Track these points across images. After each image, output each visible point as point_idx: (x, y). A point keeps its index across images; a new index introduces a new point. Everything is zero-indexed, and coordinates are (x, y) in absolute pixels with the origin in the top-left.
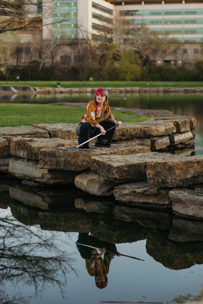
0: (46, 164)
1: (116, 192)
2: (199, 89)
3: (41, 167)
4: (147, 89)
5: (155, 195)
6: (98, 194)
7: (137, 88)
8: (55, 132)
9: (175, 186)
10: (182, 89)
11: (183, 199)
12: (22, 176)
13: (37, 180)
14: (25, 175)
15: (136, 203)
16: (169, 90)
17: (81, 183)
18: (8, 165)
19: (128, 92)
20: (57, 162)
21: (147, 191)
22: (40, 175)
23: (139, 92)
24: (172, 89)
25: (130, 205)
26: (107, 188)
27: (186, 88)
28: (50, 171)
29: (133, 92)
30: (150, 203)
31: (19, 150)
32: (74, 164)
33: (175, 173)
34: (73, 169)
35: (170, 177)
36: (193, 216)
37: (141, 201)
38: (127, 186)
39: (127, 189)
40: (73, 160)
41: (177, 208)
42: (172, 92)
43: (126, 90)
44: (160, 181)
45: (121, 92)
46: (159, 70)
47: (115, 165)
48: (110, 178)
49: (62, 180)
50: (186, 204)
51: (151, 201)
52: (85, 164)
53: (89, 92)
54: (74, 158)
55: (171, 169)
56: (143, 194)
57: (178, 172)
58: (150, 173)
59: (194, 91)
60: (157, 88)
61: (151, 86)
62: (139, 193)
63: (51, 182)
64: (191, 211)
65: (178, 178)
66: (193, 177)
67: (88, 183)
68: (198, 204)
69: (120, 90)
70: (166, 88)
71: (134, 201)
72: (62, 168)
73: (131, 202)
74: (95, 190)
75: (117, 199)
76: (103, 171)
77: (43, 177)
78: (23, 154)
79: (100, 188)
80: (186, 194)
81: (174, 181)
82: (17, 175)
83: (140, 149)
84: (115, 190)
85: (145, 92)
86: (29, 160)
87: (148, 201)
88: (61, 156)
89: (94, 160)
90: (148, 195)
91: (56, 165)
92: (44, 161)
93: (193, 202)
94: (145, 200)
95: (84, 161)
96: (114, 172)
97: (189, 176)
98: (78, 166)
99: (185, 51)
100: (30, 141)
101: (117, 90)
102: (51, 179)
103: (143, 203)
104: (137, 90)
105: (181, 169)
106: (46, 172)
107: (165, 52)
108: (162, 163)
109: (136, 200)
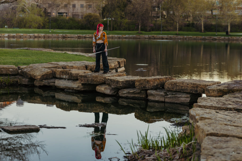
0: (82, 81)
1: (120, 93)
2: (88, 36)
3: (80, 82)
4: (50, 35)
5: (139, 93)
6: (110, 94)
7: (43, 35)
8: (65, 66)
9: (150, 89)
10: (76, 35)
11: (153, 94)
12: (65, 87)
13: (75, 89)
14: (66, 87)
15: (129, 97)
16: (66, 36)
17: (100, 89)
18: (55, 83)
19: (35, 37)
20: (87, 80)
21: (135, 91)
22: (77, 87)
23: (44, 37)
24: (69, 35)
25: (127, 98)
26: (114, 91)
27: (79, 35)
28: (82, 84)
29: (40, 37)
30: (136, 97)
31: (63, 75)
32: (96, 81)
33: (150, 83)
34: (95, 83)
35: (147, 85)
36: (158, 101)
37: (132, 96)
38: (125, 90)
39: (125, 91)
40: (95, 79)
41: (150, 98)
42: (69, 37)
43: (34, 36)
44: (142, 87)
45: (30, 37)
46: (55, 20)
47: (121, 80)
48: (118, 86)
49: (87, 89)
50: (155, 96)
51: (137, 96)
52: (101, 81)
53: (6, 37)
54: (96, 78)
55: (148, 81)
56: (133, 93)
57: (151, 83)
58: (137, 84)
59: (85, 37)
60: (57, 35)
61: (53, 33)
62: (131, 93)
63: (83, 89)
64: (157, 99)
65: (152, 85)
66: (157, 85)
67: (104, 89)
68: (160, 96)
69: (29, 35)
70: (64, 35)
71: (129, 96)
72: (90, 83)
73: (127, 96)
74: (108, 92)
75: (120, 96)
76: (113, 83)
77: (78, 87)
78: (66, 77)
79: (110, 91)
80: (154, 91)
81: (150, 87)
82: (61, 87)
83: (122, 74)
84: (120, 92)
85: (49, 37)
86: (68, 80)
87: (135, 96)
88: (90, 77)
89: (109, 79)
90: (135, 93)
91: (87, 81)
92: (81, 80)
93: (158, 95)
94: (134, 96)
95: (101, 79)
96: (120, 84)
97: (155, 84)
98: (98, 82)
99: (74, 6)
100: (69, 70)
101: (27, 35)
102: (82, 88)
103: (133, 97)
104: (43, 36)
105: (153, 81)
106: (81, 85)
107: (58, 6)
108: (144, 79)
109: (129, 95)
